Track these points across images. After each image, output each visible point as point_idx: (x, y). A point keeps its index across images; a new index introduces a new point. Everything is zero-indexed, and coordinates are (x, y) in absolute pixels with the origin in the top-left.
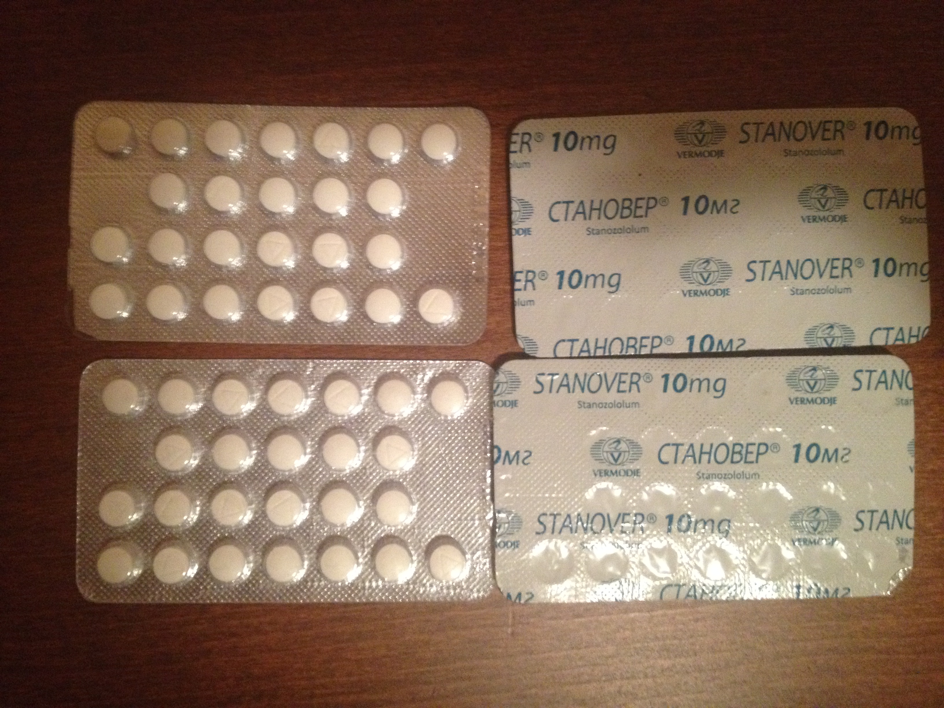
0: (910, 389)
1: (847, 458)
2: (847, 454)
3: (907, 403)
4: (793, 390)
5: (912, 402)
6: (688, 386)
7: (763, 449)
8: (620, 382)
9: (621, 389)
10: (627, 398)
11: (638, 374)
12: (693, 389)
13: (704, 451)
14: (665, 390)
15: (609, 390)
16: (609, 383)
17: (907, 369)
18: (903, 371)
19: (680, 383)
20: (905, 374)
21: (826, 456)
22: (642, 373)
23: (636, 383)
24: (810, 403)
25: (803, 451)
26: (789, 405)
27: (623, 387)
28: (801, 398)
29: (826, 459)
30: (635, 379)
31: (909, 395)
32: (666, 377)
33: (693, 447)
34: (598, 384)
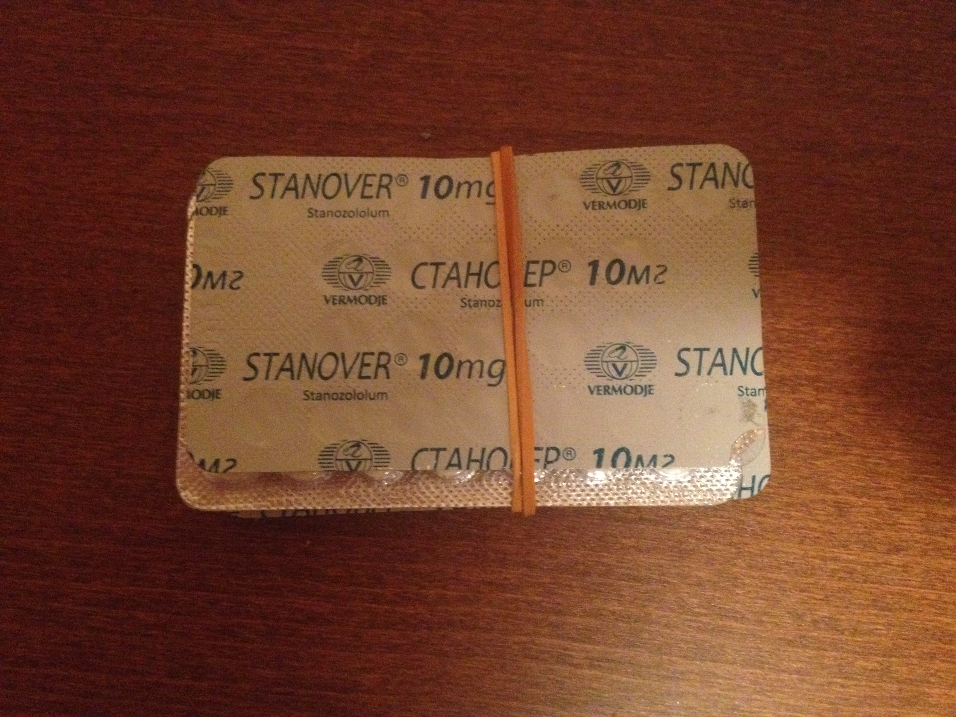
0: (750, 187)
1: (661, 278)
2: (662, 273)
3: (745, 204)
4: (589, 192)
5: (753, 204)
6: (454, 191)
7: (549, 268)
8: (365, 185)
9: (366, 194)
10: (373, 205)
11: (390, 176)
12: (460, 195)
13: (471, 272)
14: (424, 196)
15: (349, 194)
16: (351, 187)
17: (745, 161)
18: (739, 165)
19: (444, 187)
20: (742, 167)
21: (633, 276)
22: (394, 174)
23: (387, 187)
24: (611, 207)
25: (602, 271)
26: (584, 210)
27: (369, 191)
28: (599, 202)
29: (633, 279)
30: (385, 181)
31: (750, 195)
32: (426, 179)
33: (457, 267)
34: (336, 188)
